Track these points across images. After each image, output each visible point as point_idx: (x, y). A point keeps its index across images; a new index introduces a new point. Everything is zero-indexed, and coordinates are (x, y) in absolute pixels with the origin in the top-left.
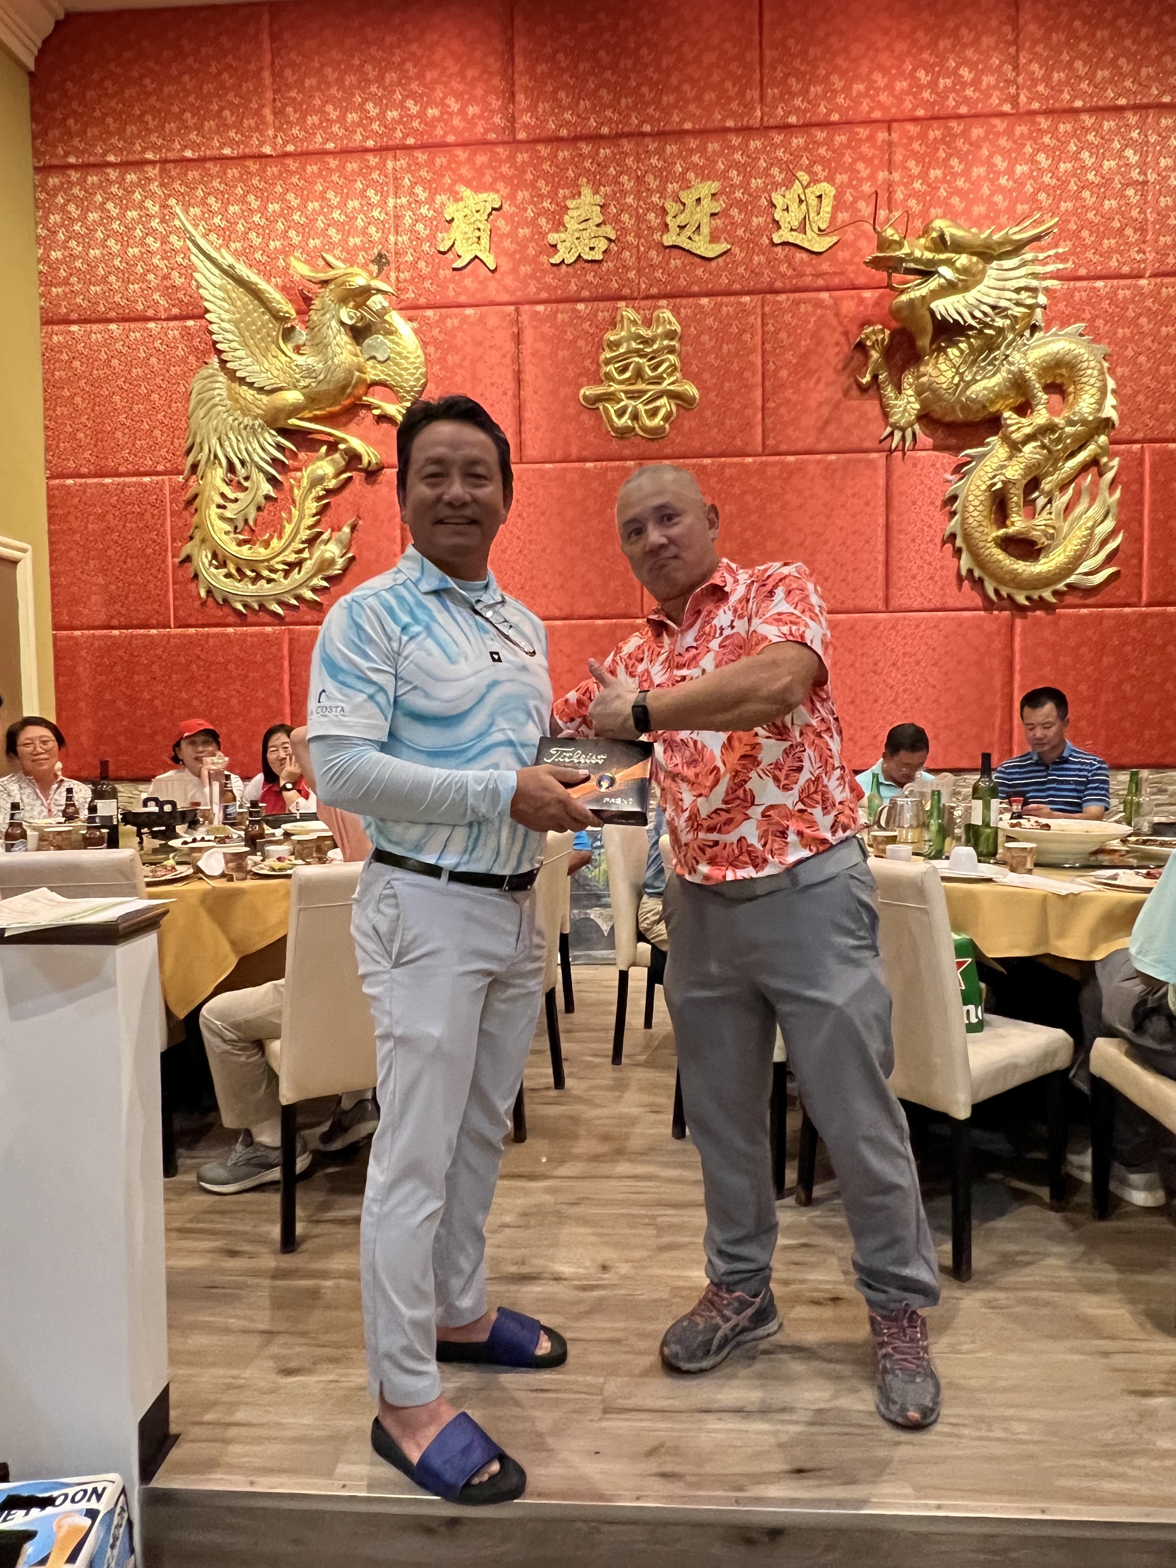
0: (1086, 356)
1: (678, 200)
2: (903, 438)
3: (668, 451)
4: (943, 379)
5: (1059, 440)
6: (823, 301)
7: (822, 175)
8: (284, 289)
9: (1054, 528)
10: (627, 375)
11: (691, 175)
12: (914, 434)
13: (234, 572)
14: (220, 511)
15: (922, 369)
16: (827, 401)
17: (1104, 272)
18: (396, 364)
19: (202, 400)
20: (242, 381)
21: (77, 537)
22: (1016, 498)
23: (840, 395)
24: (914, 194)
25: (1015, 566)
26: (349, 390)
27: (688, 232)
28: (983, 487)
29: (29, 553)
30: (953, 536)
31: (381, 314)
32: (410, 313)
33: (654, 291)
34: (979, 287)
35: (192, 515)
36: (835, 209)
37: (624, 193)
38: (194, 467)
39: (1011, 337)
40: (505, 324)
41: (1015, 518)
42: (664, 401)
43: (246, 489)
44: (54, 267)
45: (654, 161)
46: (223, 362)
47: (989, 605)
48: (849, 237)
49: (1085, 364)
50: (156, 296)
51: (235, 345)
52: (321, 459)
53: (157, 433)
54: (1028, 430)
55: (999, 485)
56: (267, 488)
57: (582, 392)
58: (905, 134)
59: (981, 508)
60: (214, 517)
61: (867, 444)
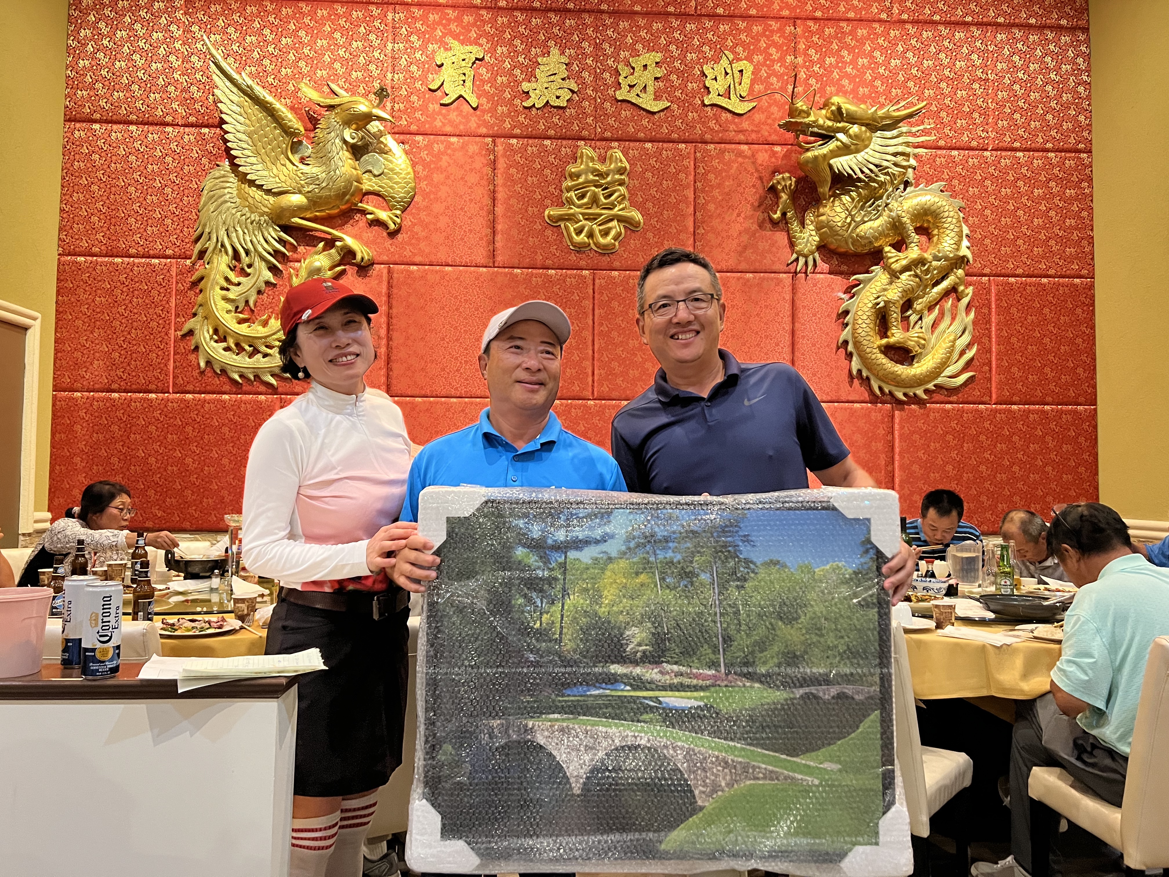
0: (947, 208)
1: (628, 64)
2: (806, 263)
3: (617, 264)
4: (837, 219)
5: (927, 272)
6: (743, 152)
7: (742, 55)
8: (292, 108)
9: (925, 340)
10: (585, 200)
11: (639, 46)
12: (814, 261)
13: (233, 346)
14: (224, 292)
15: (821, 210)
16: (747, 230)
17: (958, 144)
18: (390, 179)
19: (214, 196)
20: (252, 183)
21: (84, 309)
22: (895, 315)
23: (755, 227)
24: (815, 75)
25: (896, 369)
26: (347, 197)
27: (637, 90)
28: (870, 305)
29: (39, 321)
30: (846, 343)
31: (378, 136)
32: (402, 137)
33: (608, 134)
34: (866, 150)
35: (196, 295)
36: (753, 82)
37: (585, 56)
38: (202, 254)
39: (891, 189)
40: (484, 152)
41: (894, 330)
42: (615, 223)
43: (248, 275)
44: (81, 74)
45: (610, 32)
46: (235, 167)
47: (874, 399)
48: (764, 103)
49: (946, 214)
50: (175, 106)
51: (246, 152)
52: (317, 253)
53: (168, 221)
54: (904, 262)
55: (882, 304)
56: (268, 275)
57: (547, 212)
58: (807, 29)
59: (867, 321)
60: (218, 299)
61: (777, 267)
